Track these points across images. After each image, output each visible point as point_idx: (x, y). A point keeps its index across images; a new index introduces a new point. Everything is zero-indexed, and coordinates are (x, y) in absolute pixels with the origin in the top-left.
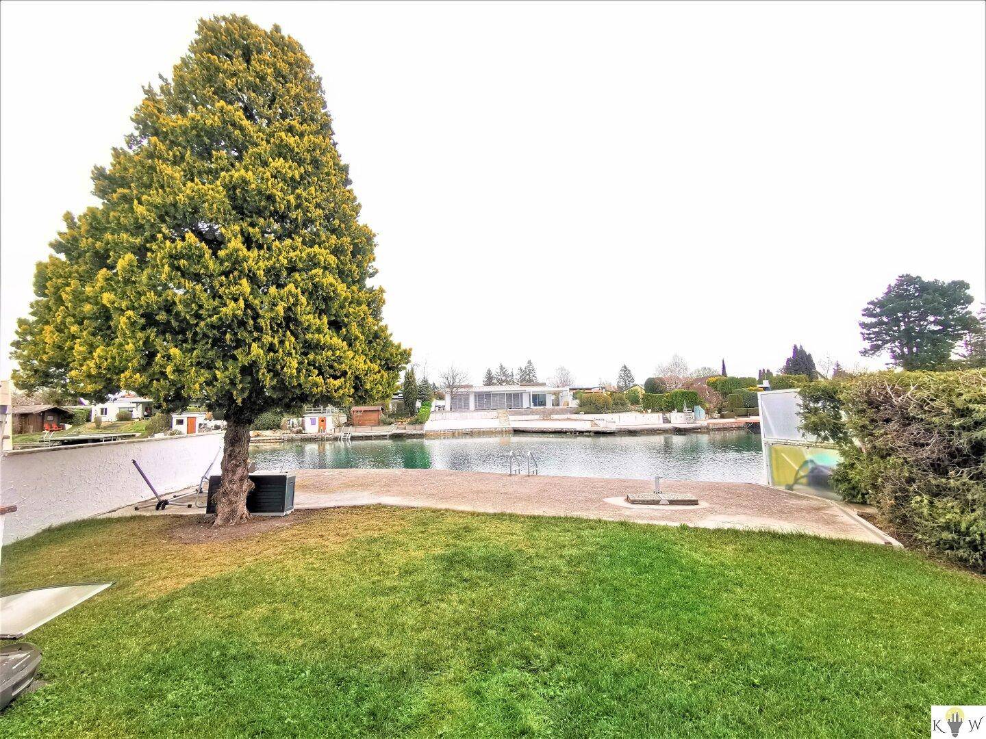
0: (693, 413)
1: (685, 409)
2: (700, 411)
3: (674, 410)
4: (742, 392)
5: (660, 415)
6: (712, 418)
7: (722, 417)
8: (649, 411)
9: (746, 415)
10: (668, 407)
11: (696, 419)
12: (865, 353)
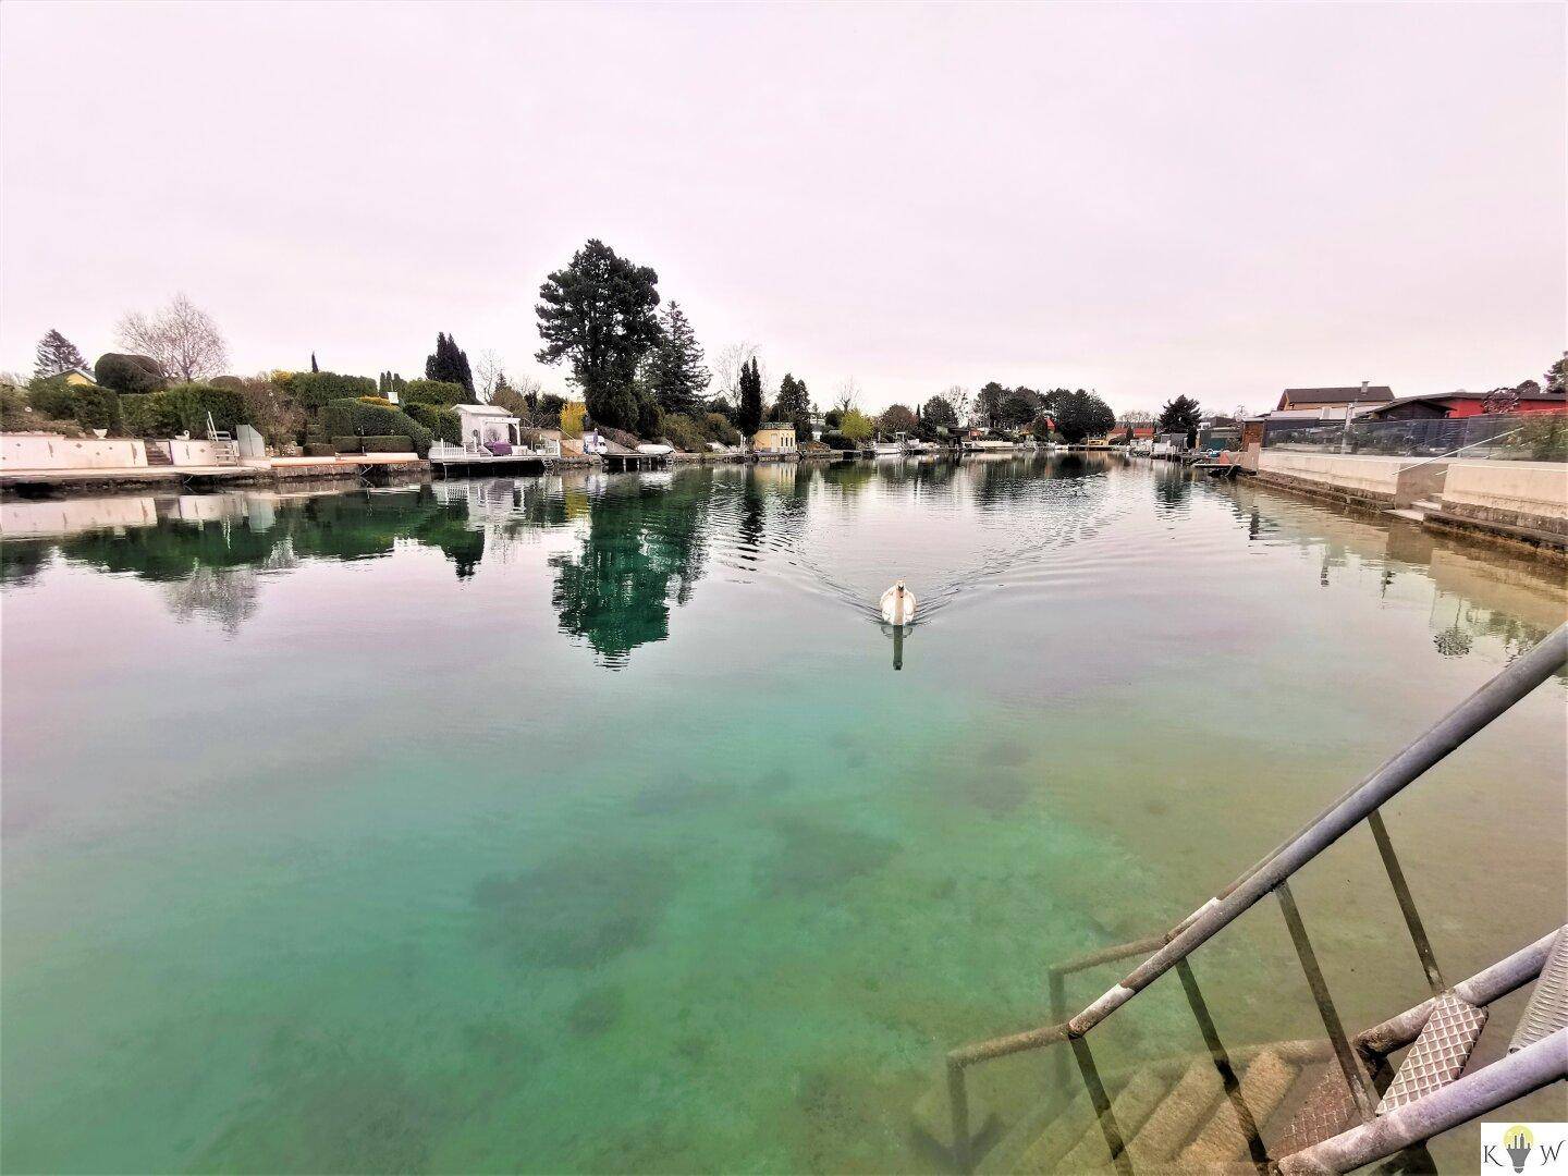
0: (235, 443)
1: (212, 432)
2: (253, 439)
3: (180, 434)
4: (350, 404)
5: (140, 445)
6: (282, 454)
7: (307, 452)
8: (102, 433)
9: (358, 451)
10: (166, 425)
11: (242, 456)
12: (541, 357)
